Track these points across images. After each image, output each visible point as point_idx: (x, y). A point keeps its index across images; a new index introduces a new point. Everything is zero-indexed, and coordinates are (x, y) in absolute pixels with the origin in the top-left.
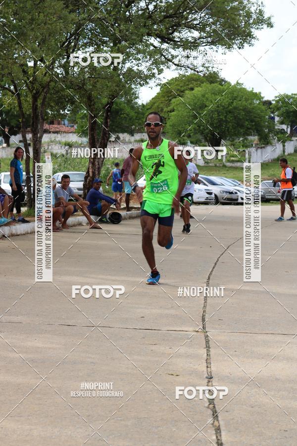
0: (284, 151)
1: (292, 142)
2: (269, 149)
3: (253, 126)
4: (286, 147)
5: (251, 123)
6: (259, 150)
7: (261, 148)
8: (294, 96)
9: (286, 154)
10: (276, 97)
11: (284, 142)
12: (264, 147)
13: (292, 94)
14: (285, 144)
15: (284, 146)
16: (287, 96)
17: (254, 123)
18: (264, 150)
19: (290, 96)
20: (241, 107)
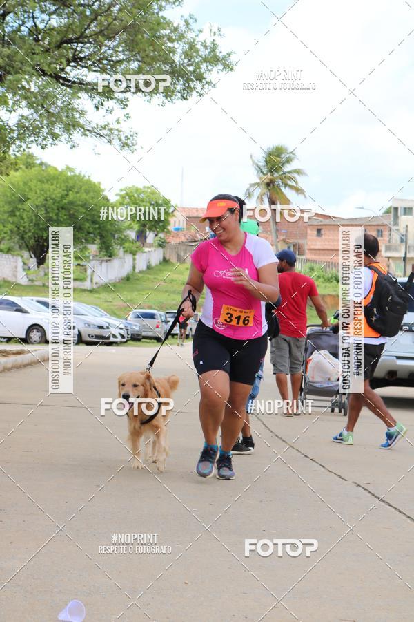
0: (134, 268)
1: (144, 254)
2: (115, 263)
3: (95, 229)
4: (137, 261)
5: (92, 226)
6: (104, 264)
7: (107, 261)
8: (146, 189)
9: (137, 270)
10: (121, 190)
11: (134, 253)
12: (110, 260)
13: (144, 187)
14: (137, 257)
15: (134, 259)
16: (137, 190)
17: (97, 226)
18: (109, 263)
19: (141, 189)
20: (79, 201)
